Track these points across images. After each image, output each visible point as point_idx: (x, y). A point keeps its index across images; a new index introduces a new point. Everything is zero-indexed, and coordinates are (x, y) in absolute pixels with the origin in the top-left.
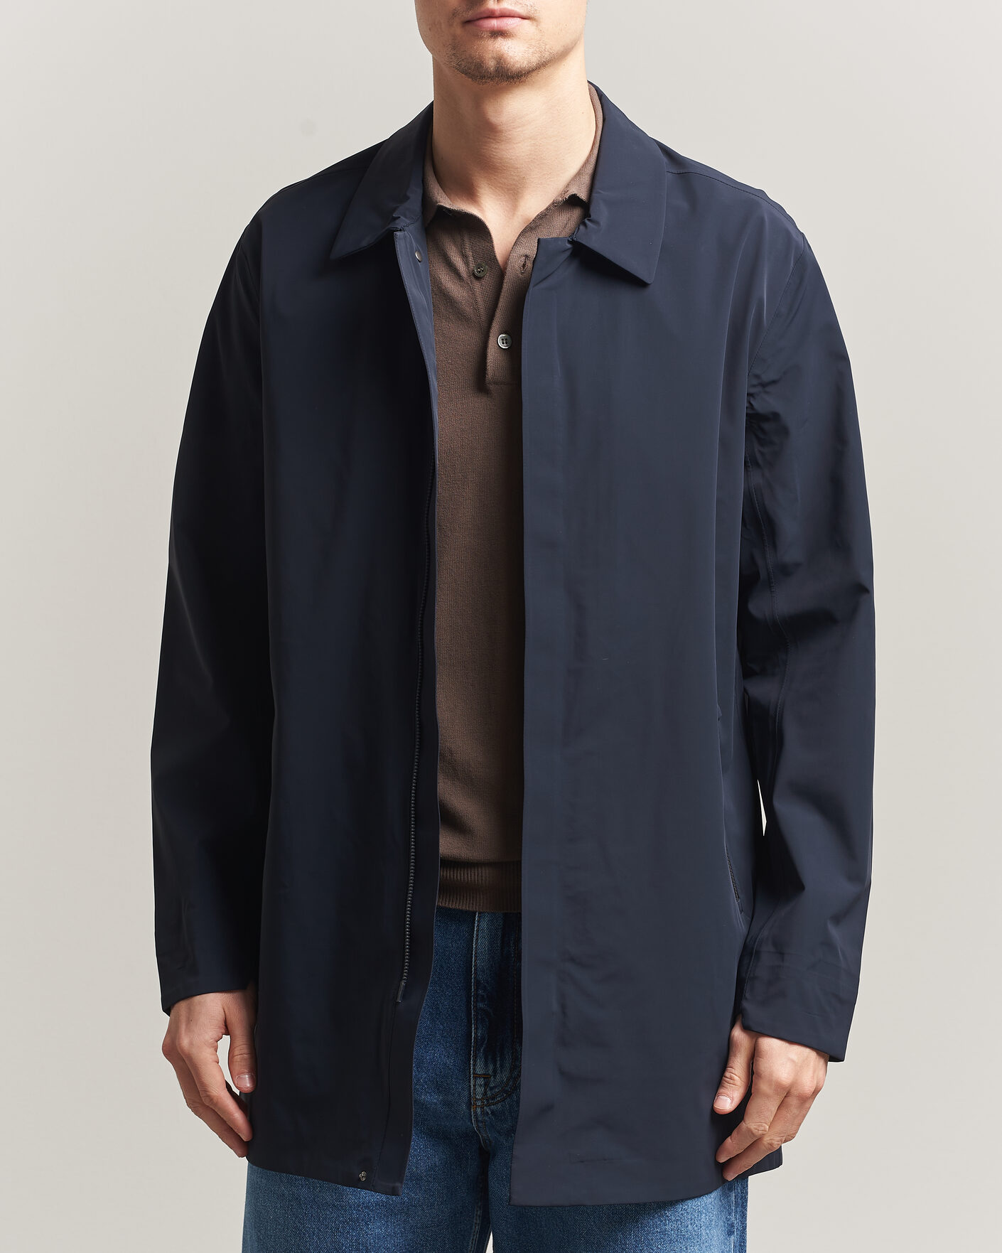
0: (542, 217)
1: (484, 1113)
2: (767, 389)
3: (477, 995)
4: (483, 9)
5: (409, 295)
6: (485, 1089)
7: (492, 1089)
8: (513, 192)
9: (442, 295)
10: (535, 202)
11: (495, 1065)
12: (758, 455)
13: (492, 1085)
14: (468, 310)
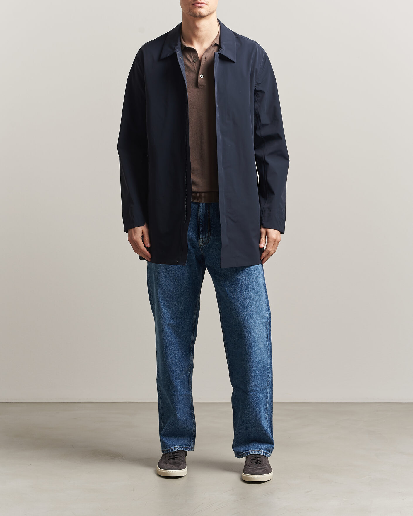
0: (209, 48)
1: (202, 247)
2: (259, 85)
3: (200, 221)
4: (197, 2)
5: (180, 67)
6: (202, 242)
7: (204, 242)
8: (201, 43)
9: (186, 66)
10: (207, 45)
11: (204, 236)
12: (257, 99)
13: (204, 241)
14: (193, 69)
